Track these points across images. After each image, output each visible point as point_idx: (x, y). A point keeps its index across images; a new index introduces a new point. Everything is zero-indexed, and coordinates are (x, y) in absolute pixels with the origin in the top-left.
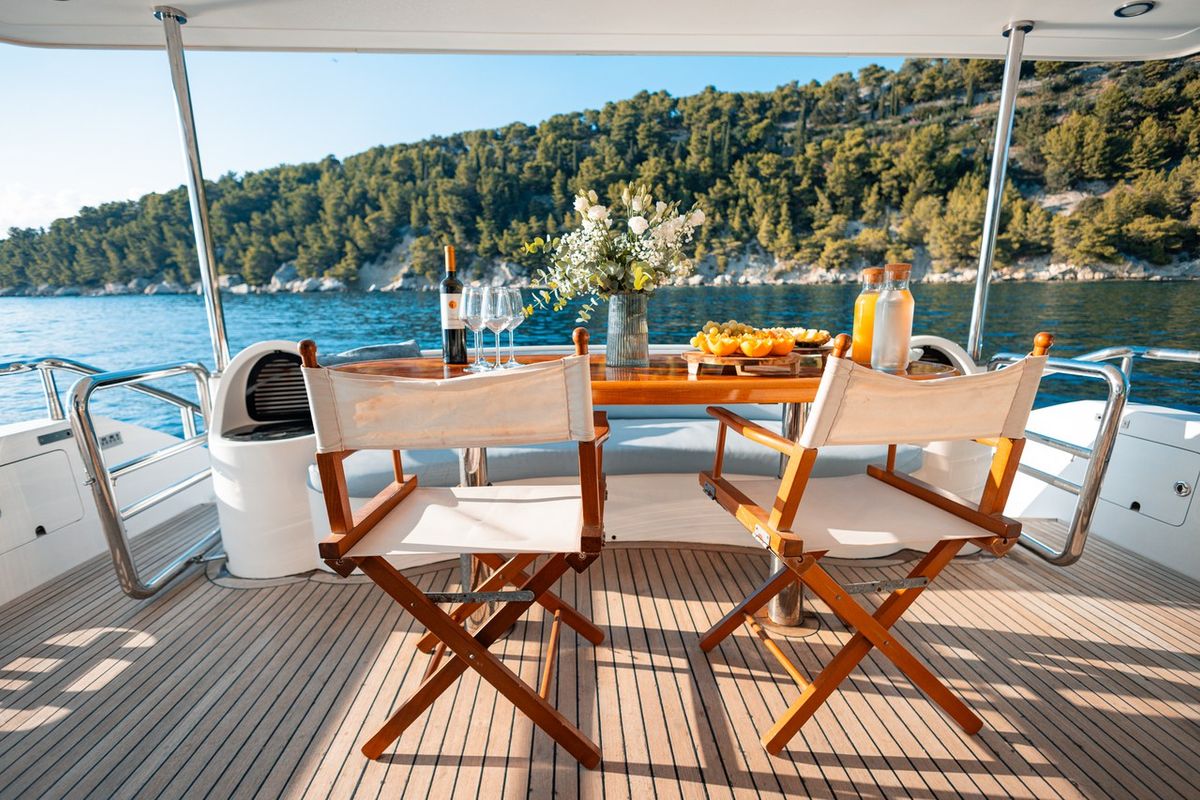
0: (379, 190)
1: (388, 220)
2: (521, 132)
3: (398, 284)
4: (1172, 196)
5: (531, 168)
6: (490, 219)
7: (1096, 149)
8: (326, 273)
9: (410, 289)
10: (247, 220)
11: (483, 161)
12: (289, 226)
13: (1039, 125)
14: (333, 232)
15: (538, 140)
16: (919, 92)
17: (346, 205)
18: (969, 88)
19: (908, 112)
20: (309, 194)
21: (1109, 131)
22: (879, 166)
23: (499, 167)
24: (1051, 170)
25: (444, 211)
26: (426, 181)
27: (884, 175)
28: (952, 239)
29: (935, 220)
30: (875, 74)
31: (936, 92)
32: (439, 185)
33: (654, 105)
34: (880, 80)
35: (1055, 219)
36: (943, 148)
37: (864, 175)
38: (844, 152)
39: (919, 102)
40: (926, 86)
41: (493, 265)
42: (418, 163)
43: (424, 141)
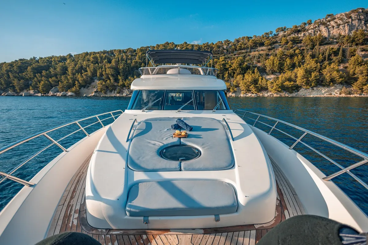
0: (86, 66)
1: (90, 75)
2: (132, 51)
3: (93, 94)
4: (293, 77)
5: (134, 62)
6: (122, 76)
7: (277, 65)
8: (69, 90)
9: (97, 96)
10: (41, 73)
11: (120, 59)
12: (56, 75)
13: (265, 58)
14: (71, 78)
15: (137, 54)
16: (238, 48)
17: (75, 69)
18: (250, 47)
19: (236, 52)
20: (63, 66)
21: (280, 61)
22: (228, 67)
23: (125, 61)
24: (268, 69)
25: (108, 73)
26: (102, 64)
27: (229, 69)
28: (245, 86)
29: (241, 81)
30: (228, 42)
31: (242, 48)
32: (106, 65)
33: (170, 46)
34: (229, 44)
35: (268, 82)
36: (243, 62)
37: (225, 68)
38: (220, 62)
39: (238, 50)
40: (239, 46)
41: (123, 89)
42: (99, 58)
43: (101, 51)
